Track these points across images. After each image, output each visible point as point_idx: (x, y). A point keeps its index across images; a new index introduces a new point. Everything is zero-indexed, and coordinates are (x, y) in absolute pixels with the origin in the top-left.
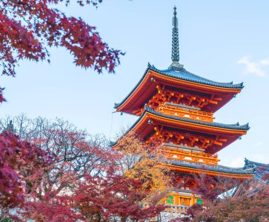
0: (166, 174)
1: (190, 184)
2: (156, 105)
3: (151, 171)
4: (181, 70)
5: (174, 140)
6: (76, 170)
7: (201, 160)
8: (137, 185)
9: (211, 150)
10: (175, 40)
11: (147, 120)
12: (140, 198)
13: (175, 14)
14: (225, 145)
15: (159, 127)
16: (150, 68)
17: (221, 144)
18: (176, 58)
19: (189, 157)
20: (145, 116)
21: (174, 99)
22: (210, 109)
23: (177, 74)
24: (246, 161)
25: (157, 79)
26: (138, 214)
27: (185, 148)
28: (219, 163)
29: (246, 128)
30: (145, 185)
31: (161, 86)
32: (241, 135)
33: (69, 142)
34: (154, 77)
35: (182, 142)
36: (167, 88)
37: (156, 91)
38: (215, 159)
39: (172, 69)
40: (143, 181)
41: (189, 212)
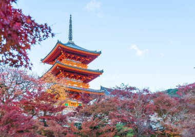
0: (66, 91)
1: (76, 97)
2: (61, 60)
3: (59, 90)
4: (73, 44)
5: (69, 76)
6: (22, 89)
7: (81, 86)
8: (52, 96)
9: (86, 81)
10: (71, 30)
11: (57, 66)
12: (54, 102)
13: (71, 18)
14: (92, 79)
15: (62, 70)
16: (59, 42)
17: (90, 79)
18: (70, 38)
19: (76, 84)
20: (56, 65)
21: (69, 57)
22: (86, 63)
23: (71, 46)
24: (101, 87)
25: (62, 48)
26: (52, 110)
27: (74, 80)
28: (89, 88)
29: (102, 72)
30: (56, 96)
31: (64, 51)
32: (99, 75)
33: (19, 75)
34: (60, 47)
35: (73, 77)
36: (66, 52)
37: (61, 53)
38: (88, 86)
39: (69, 43)
40: (55, 95)
41: (77, 109)
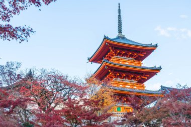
2: (110, 58)
3: (103, 95)
4: (123, 38)
5: (120, 76)
7: (135, 87)
9: (141, 82)
10: (120, 22)
11: (105, 66)
12: (97, 110)
13: (119, 7)
14: (148, 78)
15: (111, 70)
16: (106, 38)
17: (146, 78)
18: (120, 31)
19: (128, 86)
20: (104, 64)
21: (119, 54)
22: (140, 59)
23: (121, 41)
24: (162, 87)
27: (126, 81)
28: (145, 88)
29: (159, 69)
30: (100, 103)
31: (112, 47)
32: (157, 72)
34: (108, 43)
35: (125, 77)
36: (115, 48)
37: (110, 50)
38: (143, 87)
39: (119, 37)
40: (100, 101)
41: (125, 116)
